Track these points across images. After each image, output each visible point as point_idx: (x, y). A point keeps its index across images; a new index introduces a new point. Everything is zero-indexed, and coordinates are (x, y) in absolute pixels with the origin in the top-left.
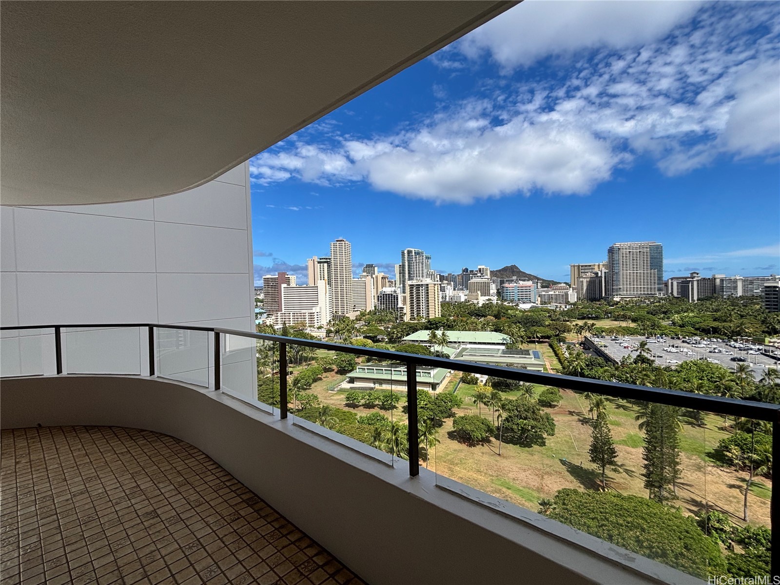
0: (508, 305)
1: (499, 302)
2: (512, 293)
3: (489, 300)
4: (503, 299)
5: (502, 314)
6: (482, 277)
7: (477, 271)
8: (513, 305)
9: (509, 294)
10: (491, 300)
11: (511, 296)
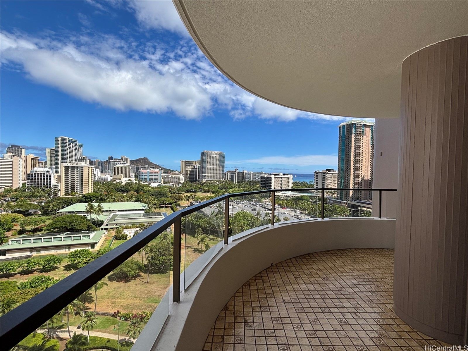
0: (143, 184)
1: (137, 181)
2: (145, 176)
3: (129, 180)
4: (139, 180)
5: (140, 190)
6: (124, 164)
7: (120, 160)
8: (147, 184)
9: (143, 176)
10: (131, 180)
11: (145, 178)
